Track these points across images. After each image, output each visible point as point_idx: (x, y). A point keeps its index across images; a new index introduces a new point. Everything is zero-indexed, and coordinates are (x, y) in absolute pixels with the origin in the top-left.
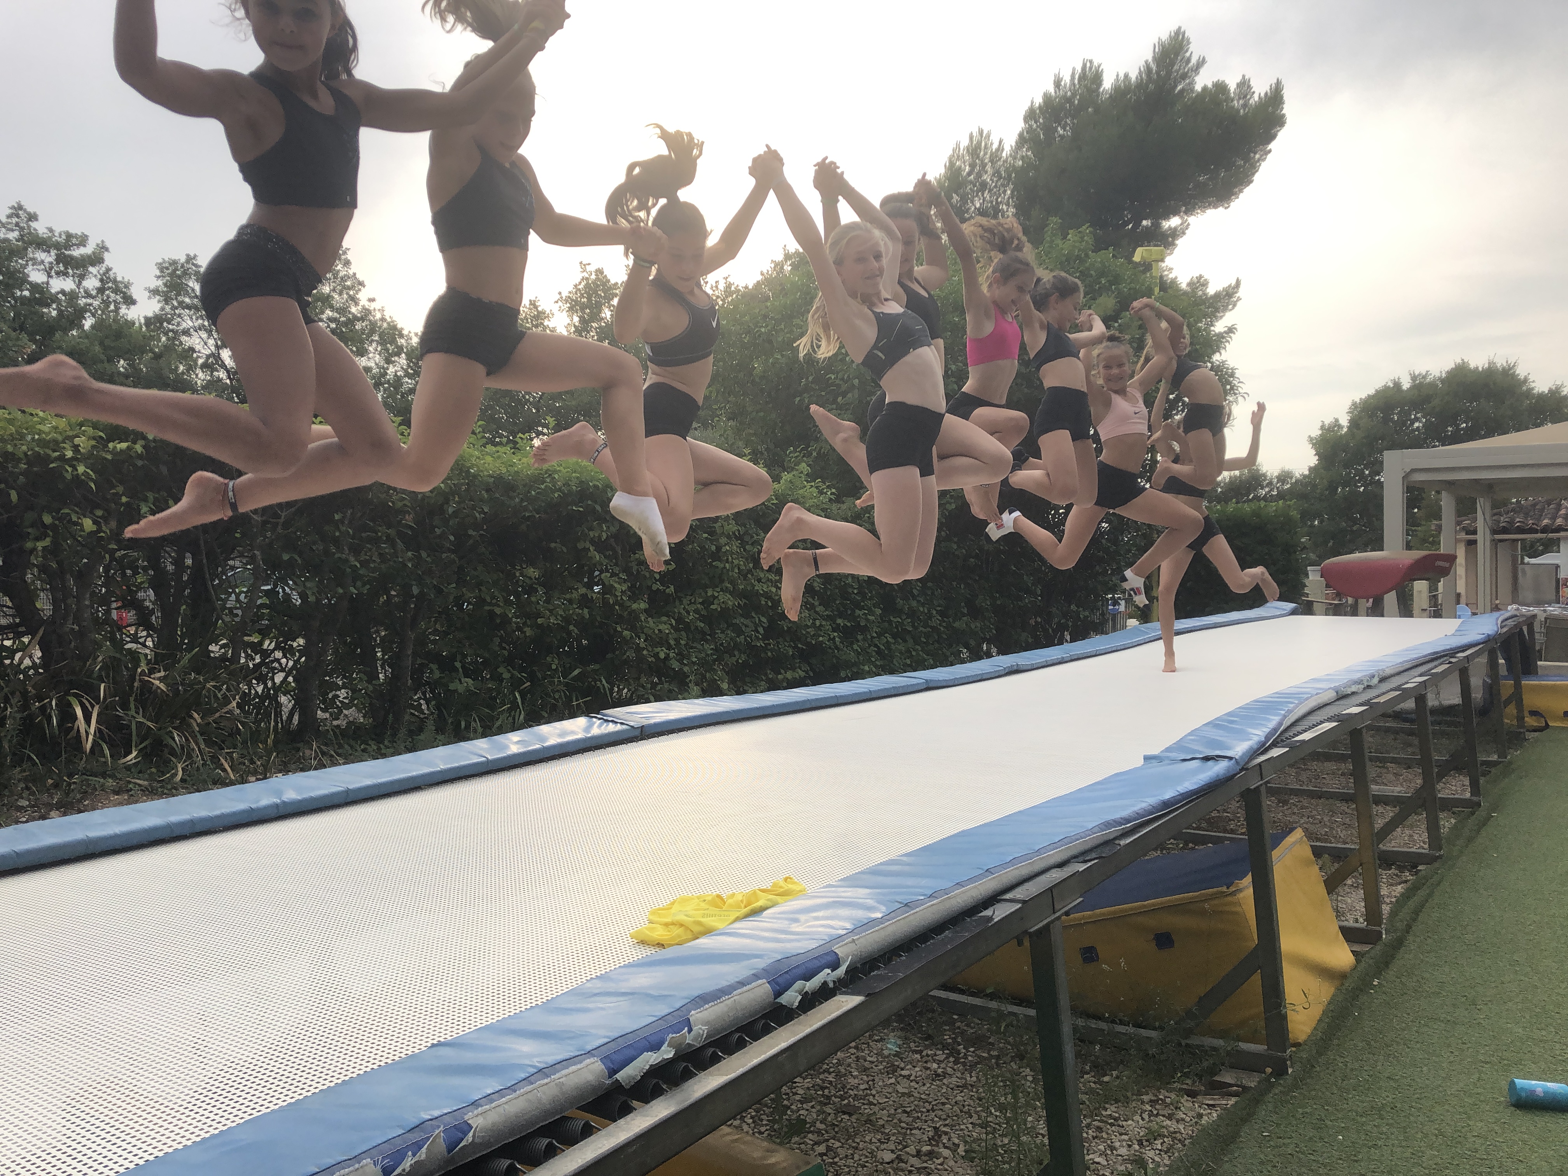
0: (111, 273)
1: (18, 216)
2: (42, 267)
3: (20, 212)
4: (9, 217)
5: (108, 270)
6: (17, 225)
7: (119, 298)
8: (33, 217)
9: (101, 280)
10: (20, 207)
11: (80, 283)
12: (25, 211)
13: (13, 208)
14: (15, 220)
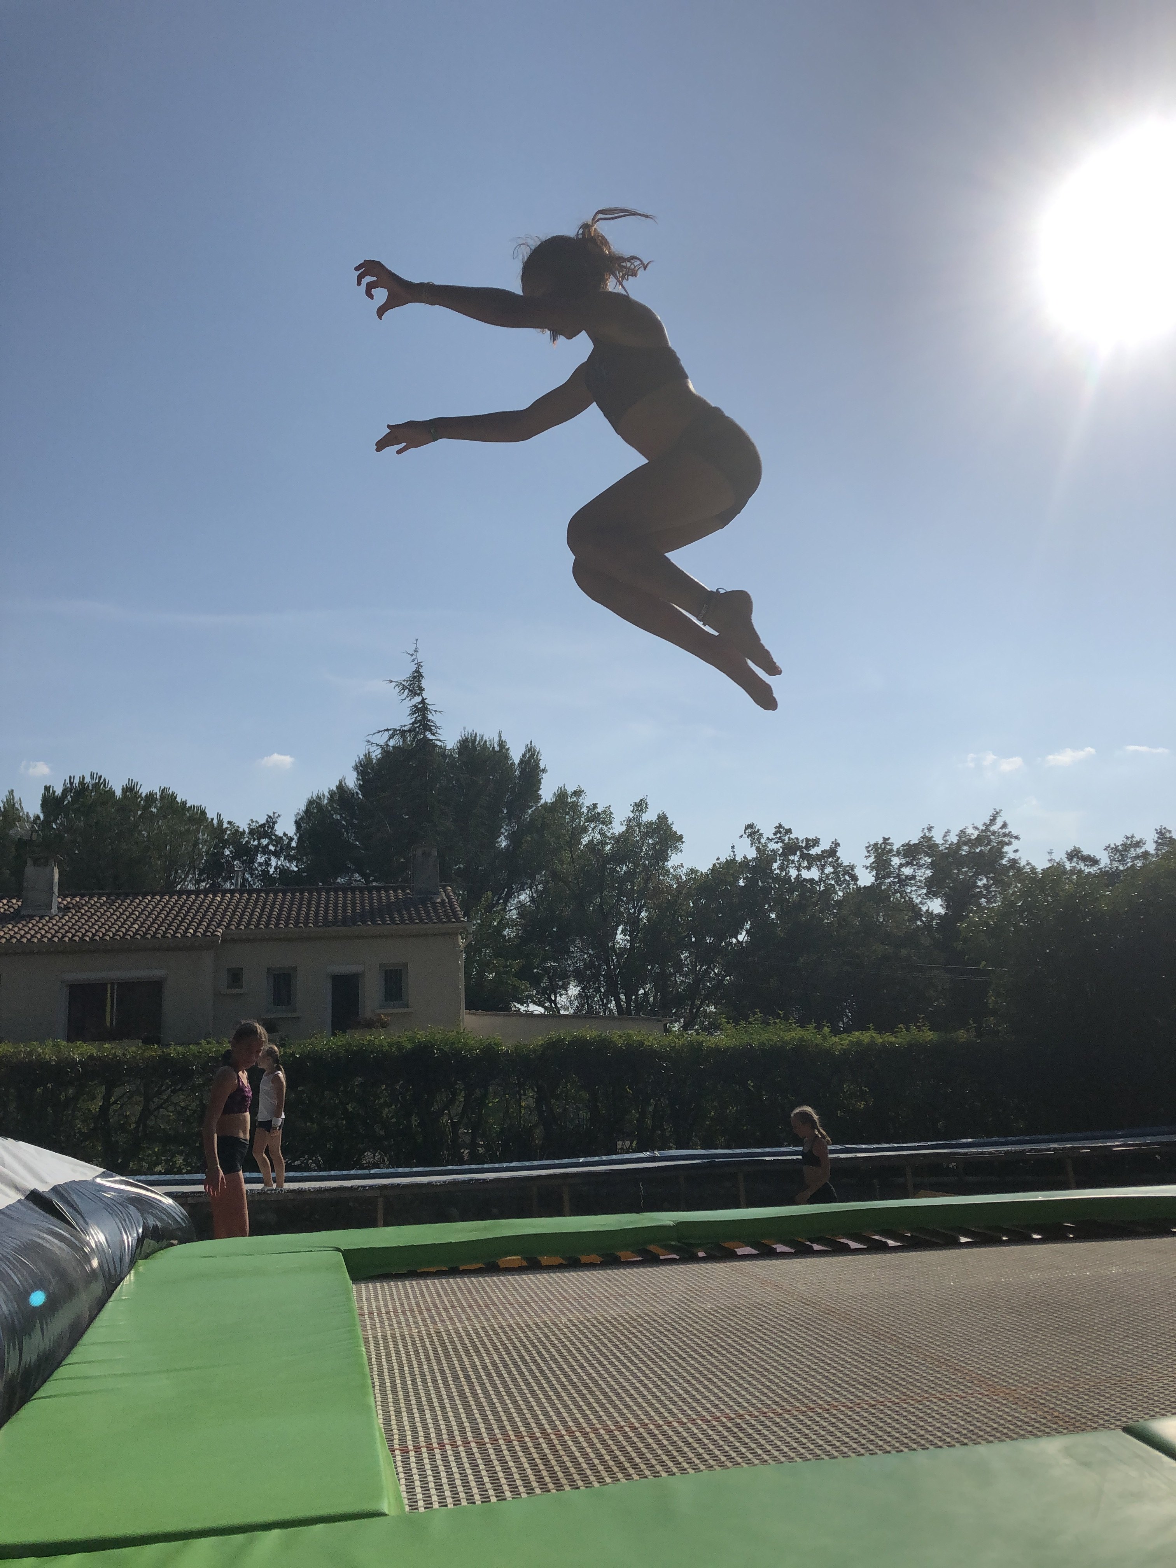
0: (840, 861)
1: (780, 832)
2: (793, 865)
3: (781, 830)
4: (775, 834)
5: (839, 858)
6: (780, 837)
7: (847, 877)
8: (789, 831)
9: (833, 867)
10: (780, 826)
11: (823, 872)
12: (784, 828)
13: (776, 827)
14: (778, 835)
